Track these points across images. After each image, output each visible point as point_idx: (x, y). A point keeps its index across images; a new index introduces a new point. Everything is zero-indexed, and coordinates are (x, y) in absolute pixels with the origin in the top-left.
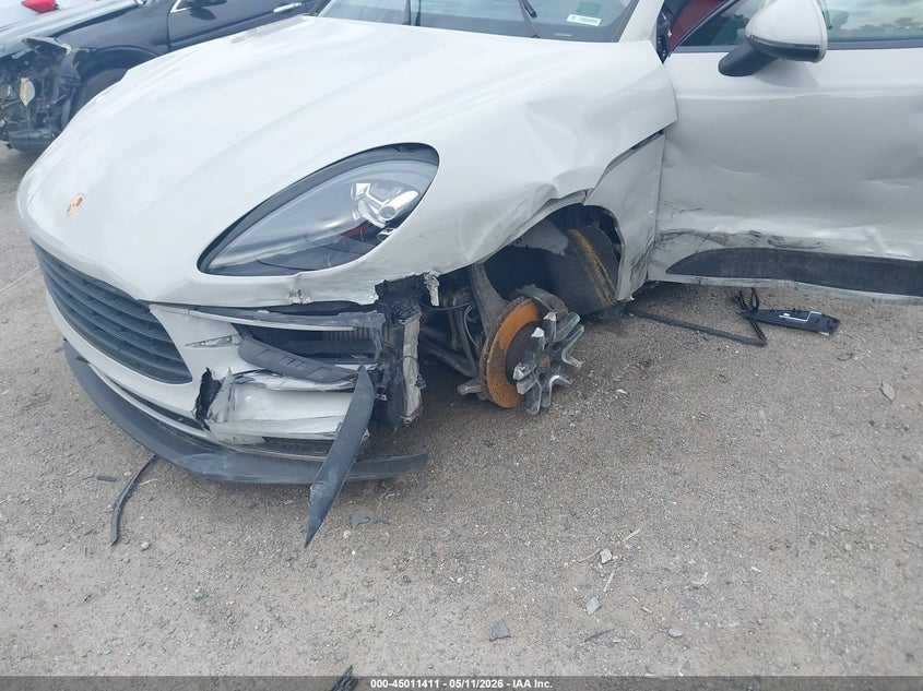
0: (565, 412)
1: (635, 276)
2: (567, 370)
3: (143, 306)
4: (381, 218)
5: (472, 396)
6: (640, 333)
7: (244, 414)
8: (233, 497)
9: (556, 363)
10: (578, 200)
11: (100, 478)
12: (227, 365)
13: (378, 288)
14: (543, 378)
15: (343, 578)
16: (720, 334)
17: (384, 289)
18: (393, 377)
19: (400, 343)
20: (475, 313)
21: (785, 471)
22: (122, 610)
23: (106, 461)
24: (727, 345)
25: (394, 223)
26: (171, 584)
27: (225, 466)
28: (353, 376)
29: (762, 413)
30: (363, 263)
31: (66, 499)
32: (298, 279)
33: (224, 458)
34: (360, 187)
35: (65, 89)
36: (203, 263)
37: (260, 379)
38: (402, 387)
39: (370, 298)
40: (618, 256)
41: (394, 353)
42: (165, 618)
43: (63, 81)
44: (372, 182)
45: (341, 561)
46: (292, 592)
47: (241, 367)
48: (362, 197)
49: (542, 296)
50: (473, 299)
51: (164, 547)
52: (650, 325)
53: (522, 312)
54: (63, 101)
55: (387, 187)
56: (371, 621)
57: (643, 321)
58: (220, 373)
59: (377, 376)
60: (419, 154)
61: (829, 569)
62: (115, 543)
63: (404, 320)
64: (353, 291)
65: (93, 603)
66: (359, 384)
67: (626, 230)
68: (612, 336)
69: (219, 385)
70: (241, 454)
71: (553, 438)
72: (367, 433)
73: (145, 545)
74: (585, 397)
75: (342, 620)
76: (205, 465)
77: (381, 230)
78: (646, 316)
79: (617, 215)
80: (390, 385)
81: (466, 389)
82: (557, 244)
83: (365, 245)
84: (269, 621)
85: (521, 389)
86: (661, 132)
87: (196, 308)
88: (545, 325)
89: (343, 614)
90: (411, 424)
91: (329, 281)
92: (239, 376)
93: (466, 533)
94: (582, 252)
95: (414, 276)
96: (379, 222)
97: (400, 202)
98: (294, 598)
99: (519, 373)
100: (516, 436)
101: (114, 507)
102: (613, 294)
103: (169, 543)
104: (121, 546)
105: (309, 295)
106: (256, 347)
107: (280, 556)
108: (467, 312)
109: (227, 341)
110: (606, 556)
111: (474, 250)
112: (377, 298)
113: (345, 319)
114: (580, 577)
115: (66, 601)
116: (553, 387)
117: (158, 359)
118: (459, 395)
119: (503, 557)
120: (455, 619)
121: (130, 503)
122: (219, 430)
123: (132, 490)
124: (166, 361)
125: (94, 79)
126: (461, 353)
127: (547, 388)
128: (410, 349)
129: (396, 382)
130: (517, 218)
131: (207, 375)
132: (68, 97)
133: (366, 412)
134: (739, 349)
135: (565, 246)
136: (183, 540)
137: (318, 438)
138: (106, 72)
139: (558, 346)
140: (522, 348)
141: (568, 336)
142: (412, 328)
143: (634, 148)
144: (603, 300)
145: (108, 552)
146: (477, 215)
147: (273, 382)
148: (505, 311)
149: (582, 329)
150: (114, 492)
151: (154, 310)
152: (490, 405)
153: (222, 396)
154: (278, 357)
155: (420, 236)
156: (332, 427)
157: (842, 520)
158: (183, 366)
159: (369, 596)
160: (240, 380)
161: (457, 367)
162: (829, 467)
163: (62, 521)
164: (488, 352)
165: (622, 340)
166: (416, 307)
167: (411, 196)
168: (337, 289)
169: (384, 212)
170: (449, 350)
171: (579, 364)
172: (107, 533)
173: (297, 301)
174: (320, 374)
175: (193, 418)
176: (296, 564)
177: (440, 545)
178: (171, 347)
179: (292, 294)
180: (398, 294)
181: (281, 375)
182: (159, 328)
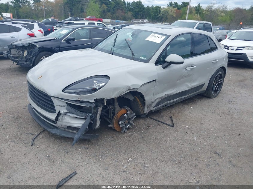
0: (129, 133)
1: (148, 108)
2: (131, 125)
3: (50, 97)
4: (98, 87)
5: (111, 128)
6: (149, 121)
7: (65, 121)
8: (58, 140)
9: (129, 123)
10: (135, 90)
11: (30, 134)
12: (63, 110)
13: (95, 99)
14: (126, 125)
15: (77, 157)
16: (165, 124)
17: (96, 100)
18: (95, 117)
19: (97, 111)
20: (114, 110)
21: (169, 149)
22: (32, 157)
23: (32, 131)
24: (166, 126)
25: (99, 89)
26: (42, 154)
27: (58, 132)
28: (87, 116)
29: (169, 139)
30: (93, 94)
31: (22, 137)
32: (80, 96)
33: (58, 130)
34: (95, 81)
35: (34, 54)
36: (63, 90)
37: (69, 114)
38: (96, 121)
39: (93, 101)
40: (145, 103)
41: (96, 113)
42: (40, 159)
43: (34, 52)
44: (97, 81)
45: (77, 154)
46: (67, 158)
47: (66, 111)
48: (95, 83)
49: (128, 108)
50: (114, 108)
51: (42, 147)
52: (151, 120)
53: (123, 111)
54: (33, 57)
55: (100, 82)
56: (81, 164)
57: (150, 119)
58: (62, 112)
59: (91, 117)
60: (106, 77)
61: (172, 166)
62: (32, 145)
63: (99, 107)
64: (90, 99)
65: (26, 155)
66: (88, 117)
67: (146, 98)
68: (143, 121)
69: (61, 114)
70: (62, 130)
71: (126, 138)
72: (87, 128)
73: (38, 146)
74: (134, 131)
75: (76, 164)
76: (54, 131)
77: (97, 89)
78: (151, 118)
79: (144, 95)
80: (94, 119)
81: (110, 126)
82: (131, 98)
83: (94, 92)
84: (61, 162)
85: (121, 126)
86: (154, 80)
87: (60, 98)
88: (127, 114)
89: (76, 163)
90: (97, 129)
91: (86, 97)
92: (65, 113)
93: (103, 152)
94: (137, 101)
95: (102, 99)
96: (97, 88)
97: (101, 85)
98: (67, 159)
99: (120, 123)
100: (118, 137)
101: (33, 139)
102: (144, 111)
103: (43, 147)
104: (33, 146)
105: (82, 99)
106: (70, 108)
107: (65, 152)
108: (113, 110)
109: (64, 106)
110: (130, 159)
111: (114, 95)
112: (94, 101)
113: (88, 104)
114: (124, 162)
115: (20, 154)
116: (128, 128)
117: (50, 108)
118: (108, 126)
119: (110, 157)
120: (98, 166)
121: (36, 139)
122: (59, 124)
123: (36, 137)
124: (52, 109)
125: (42, 53)
126: (110, 119)
127: (126, 128)
128: (99, 113)
129: (95, 119)
130: (123, 91)
131: (59, 112)
132: (35, 56)
133: (88, 123)
134: (168, 127)
135: (133, 99)
136: (46, 147)
137: (78, 127)
138: (44, 52)
139: (130, 119)
140: (122, 118)
141: (132, 117)
142: (100, 109)
143: (148, 82)
144: (141, 112)
145: (30, 147)
146: (115, 89)
147: (71, 115)
148: (120, 110)
149: (135, 117)
150: (33, 137)
151: (52, 98)
152: (114, 130)
153: (61, 116)
154: (73, 110)
155: (104, 91)
156: (81, 125)
157: (177, 159)
158: (55, 110)
159: (82, 160)
160: (65, 114)
161: (109, 121)
162: (179, 150)
163: (21, 140)
164: (115, 117)
165: (145, 122)
166: (102, 105)
167: (104, 84)
168: (87, 99)
169: (98, 86)
170: (108, 118)
171: (134, 124)
172: (30, 144)
173: (79, 100)
174: (81, 115)
175: (54, 120)
176: (68, 154)
177: (98, 154)
178: (53, 106)
179: (79, 98)
180: (99, 102)
181: (73, 114)
182: (52, 102)
